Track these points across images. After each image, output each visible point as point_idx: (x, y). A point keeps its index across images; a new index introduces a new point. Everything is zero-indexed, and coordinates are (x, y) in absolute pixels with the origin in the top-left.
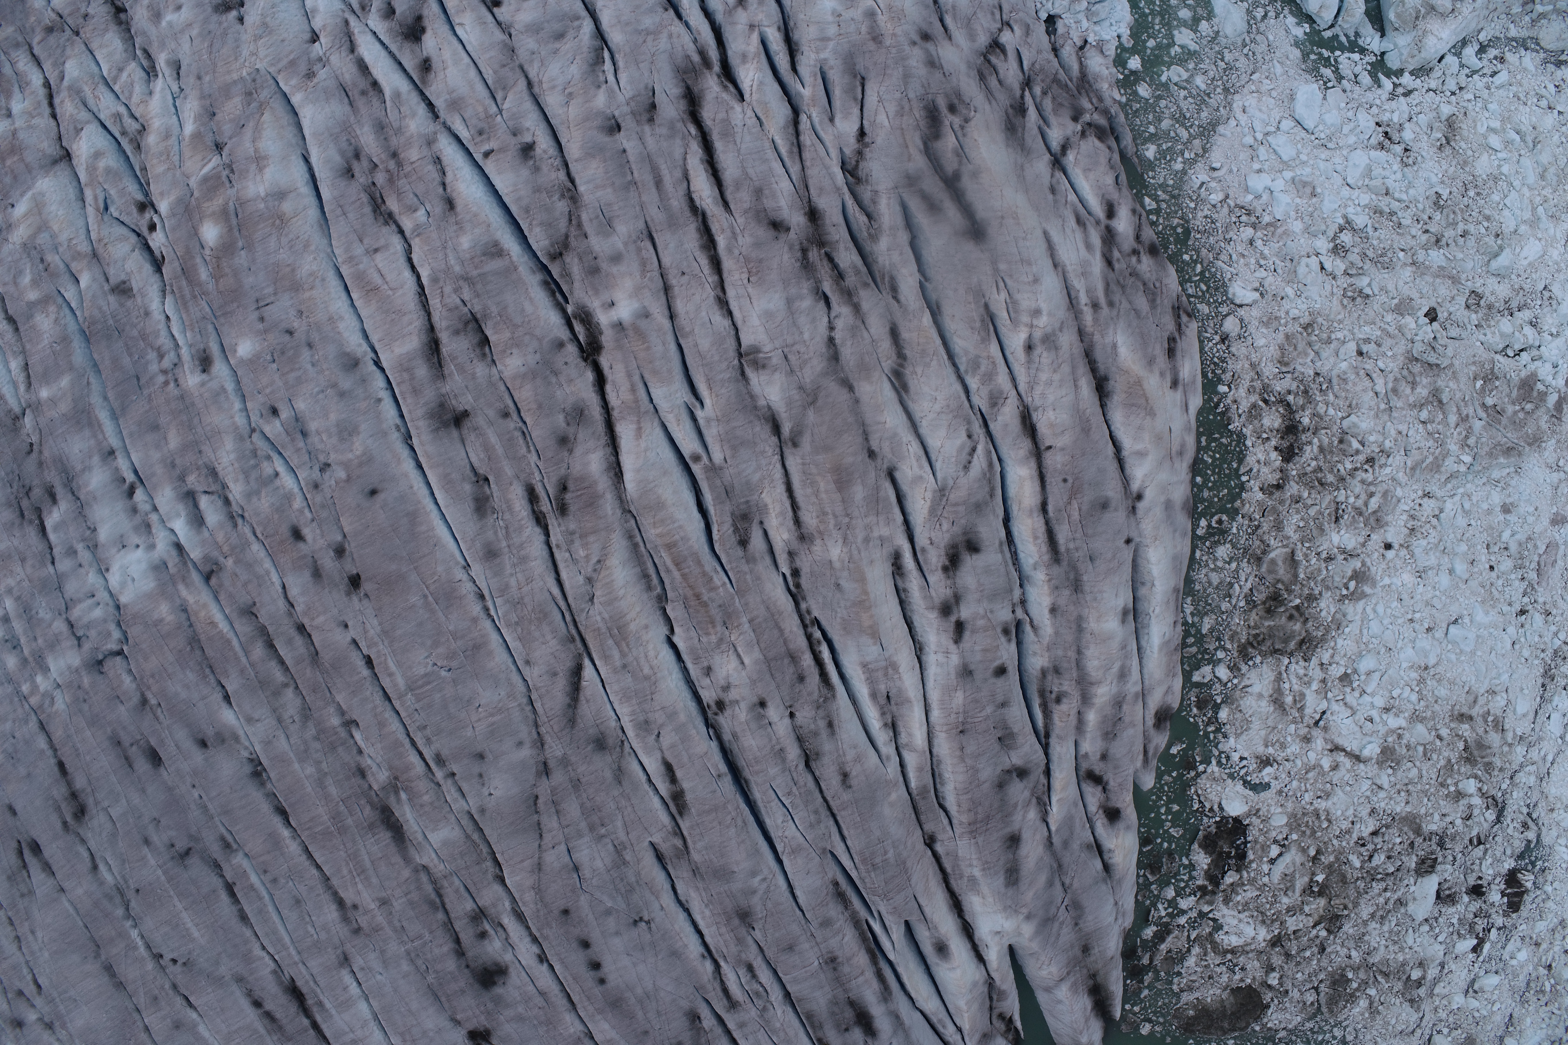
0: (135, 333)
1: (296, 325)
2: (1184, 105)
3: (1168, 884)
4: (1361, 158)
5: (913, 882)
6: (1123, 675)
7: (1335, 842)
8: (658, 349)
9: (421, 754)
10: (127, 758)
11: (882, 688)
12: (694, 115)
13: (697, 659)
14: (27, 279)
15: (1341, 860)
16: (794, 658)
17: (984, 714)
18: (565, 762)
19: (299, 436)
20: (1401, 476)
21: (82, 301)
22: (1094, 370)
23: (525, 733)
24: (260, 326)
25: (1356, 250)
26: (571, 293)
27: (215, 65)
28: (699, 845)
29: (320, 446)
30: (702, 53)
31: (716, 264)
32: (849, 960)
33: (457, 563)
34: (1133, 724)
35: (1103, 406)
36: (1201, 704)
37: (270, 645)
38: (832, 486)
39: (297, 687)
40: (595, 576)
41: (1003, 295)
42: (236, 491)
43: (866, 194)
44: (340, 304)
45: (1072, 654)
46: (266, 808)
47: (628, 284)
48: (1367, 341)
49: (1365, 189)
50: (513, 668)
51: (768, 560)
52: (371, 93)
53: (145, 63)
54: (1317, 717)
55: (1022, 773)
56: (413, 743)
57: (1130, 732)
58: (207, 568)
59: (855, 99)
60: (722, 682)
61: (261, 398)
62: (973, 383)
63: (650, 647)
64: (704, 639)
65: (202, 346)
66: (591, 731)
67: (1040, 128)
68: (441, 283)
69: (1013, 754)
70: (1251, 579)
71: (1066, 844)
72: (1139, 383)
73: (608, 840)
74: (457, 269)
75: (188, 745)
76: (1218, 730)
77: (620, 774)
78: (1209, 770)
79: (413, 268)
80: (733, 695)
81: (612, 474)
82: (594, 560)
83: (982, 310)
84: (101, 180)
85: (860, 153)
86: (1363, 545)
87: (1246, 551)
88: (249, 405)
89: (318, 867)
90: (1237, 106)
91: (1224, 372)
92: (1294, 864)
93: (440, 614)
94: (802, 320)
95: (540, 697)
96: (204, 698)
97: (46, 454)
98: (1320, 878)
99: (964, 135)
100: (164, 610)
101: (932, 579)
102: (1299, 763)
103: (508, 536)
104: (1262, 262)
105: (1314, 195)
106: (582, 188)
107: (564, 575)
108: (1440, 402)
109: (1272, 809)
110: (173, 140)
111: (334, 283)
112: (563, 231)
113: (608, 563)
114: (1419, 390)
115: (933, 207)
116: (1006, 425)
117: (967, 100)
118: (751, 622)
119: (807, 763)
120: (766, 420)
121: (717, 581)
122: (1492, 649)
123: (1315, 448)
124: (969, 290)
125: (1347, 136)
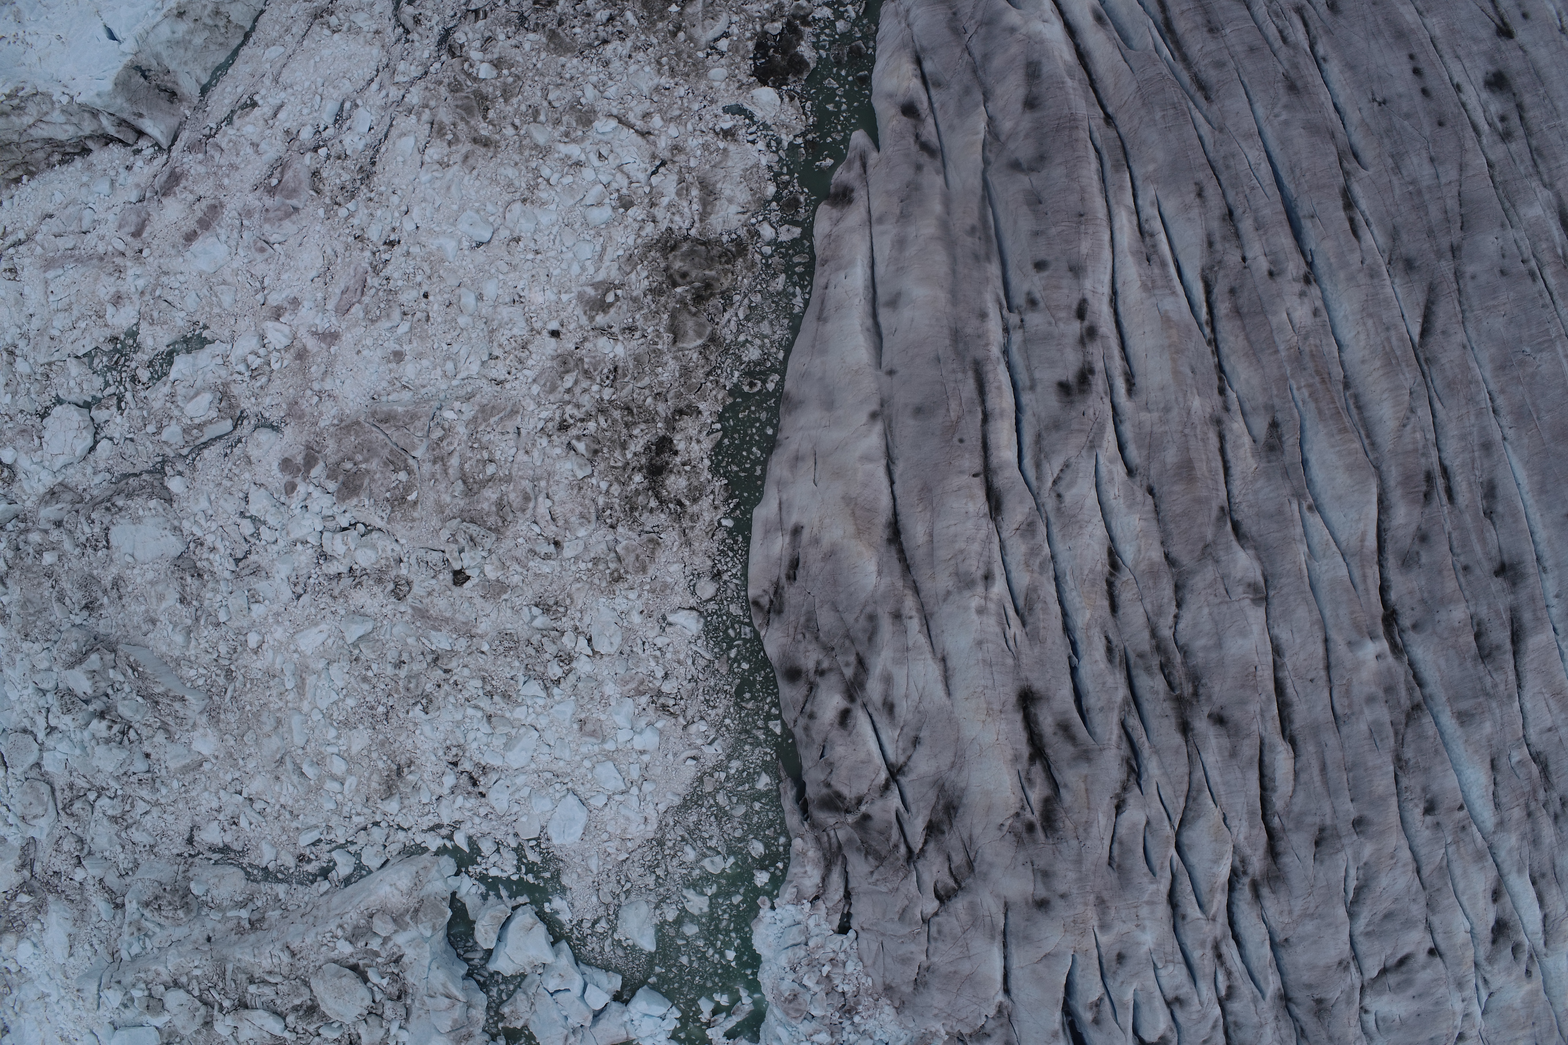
3: (842, 35)
4: (516, 758)
5: (1134, 86)
6: (899, 245)
7: (655, 41)
8: (1342, 612)
9: (1546, 284)
11: (1157, 271)
12: (1274, 838)
13: (1322, 325)
15: (647, 22)
16: (1237, 312)
18: (1439, 255)
20: (530, 406)
22: (901, 551)
23: (1469, 287)
25: (546, 656)
26: (1407, 674)
28: (1330, 159)
30: (1257, 896)
31: (1279, 688)
32: (1196, 27)
33: (1511, 445)
34: (884, 195)
35: (895, 514)
36: (793, 203)
38: (1197, 465)
40: (1408, 414)
41: (1010, 634)
45: (962, 271)
47: (1363, 675)
48: (547, 557)
49: (517, 724)
50: (1474, 345)
51: (1248, 406)
54: (662, 170)
55: (1016, 166)
56: (1550, 295)
59: (1121, 843)
60: (1306, 300)
63: (1362, 343)
64: (1317, 343)
66: (1416, 278)
67: (909, 814)
68: (1506, 695)
69: (1027, 185)
70: (724, 321)
71: (967, 91)
72: (858, 532)
73: (1407, 180)
74: (1494, 705)
77: (1394, 235)
78: (791, 137)
79: (1523, 713)
80: (1298, 287)
81: (1387, 503)
82: (1408, 429)
83: (1029, 620)
85: (1125, 789)
86: (585, 339)
87: (726, 351)
90: (653, 826)
91: (724, 541)
92: (704, 27)
93: (1528, 402)
94: (1207, 627)
95: (1455, 316)
98: (674, 8)
99: (1020, 801)
101: (1101, 366)
102: (690, 127)
103: (1473, 461)
104: (658, 653)
105: (582, 722)
106: (1391, 769)
107: (1430, 418)
108: (464, 482)
109: (723, 86)
112: (1409, 730)
113: (1397, 423)
114: (494, 497)
115: (1065, 728)
116: (1021, 502)
117: (1010, 838)
118: (1277, 351)
119: (1231, 213)
120: (1245, 536)
121: (1305, 392)
122: (438, 209)
123: (632, 448)
124: (1043, 642)
125: (526, 785)
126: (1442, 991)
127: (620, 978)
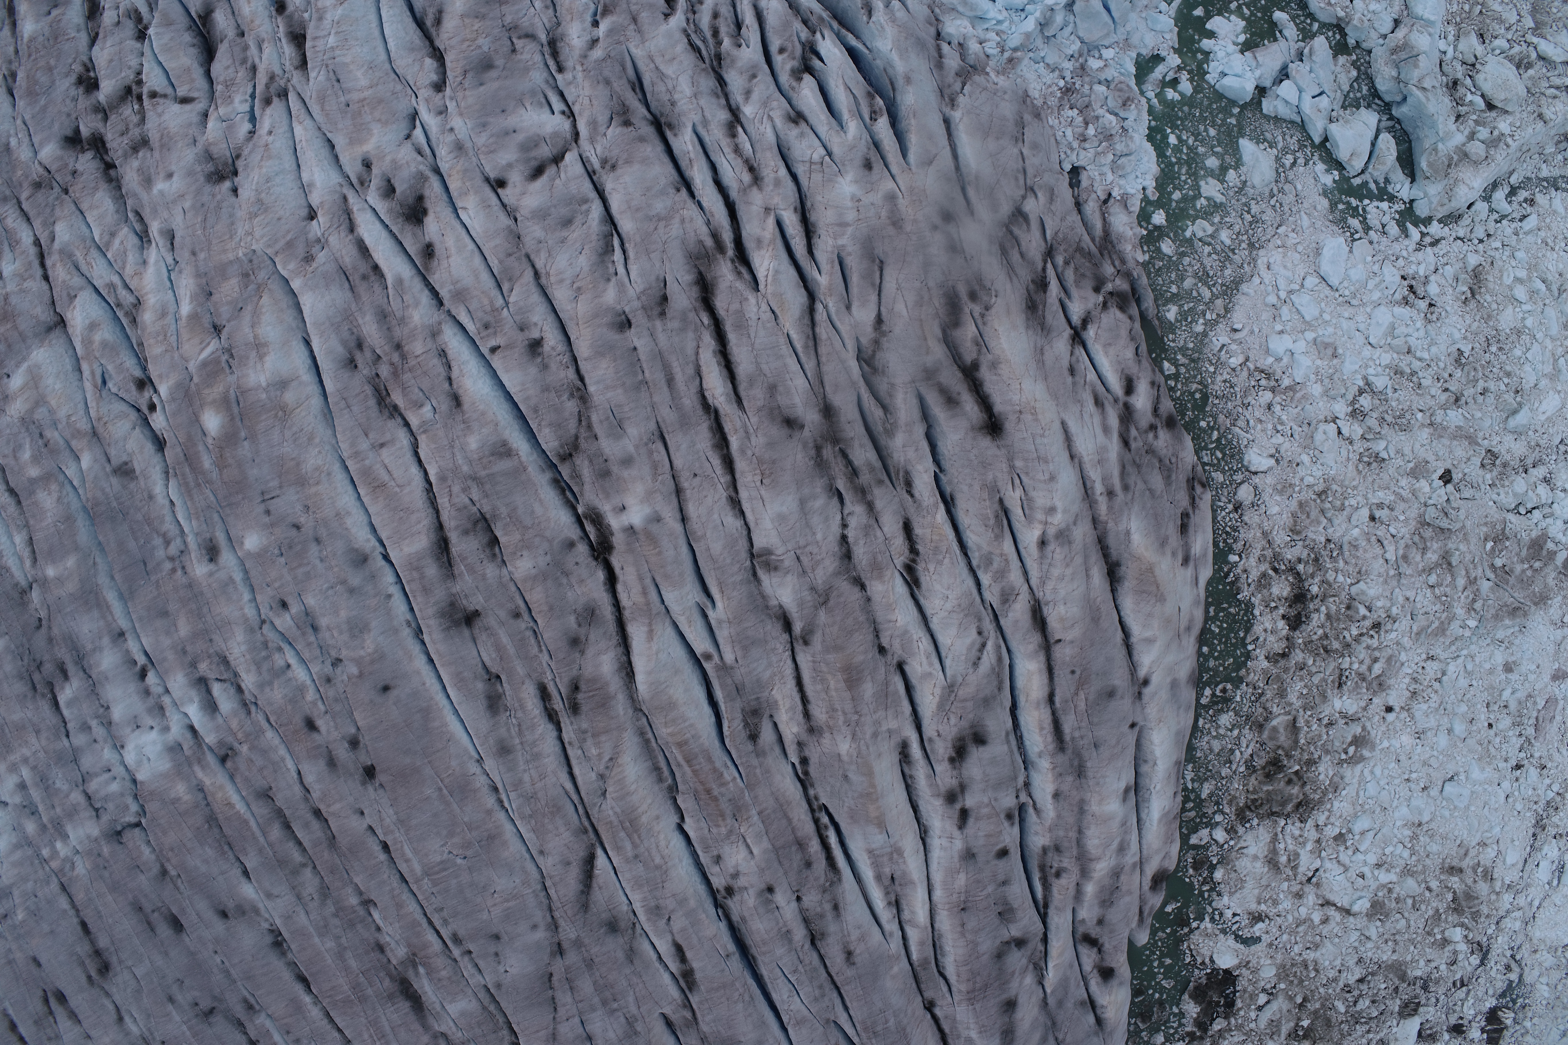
0: (139, 517)
1: (302, 520)
2: (1208, 262)
3: (1158, 1031)
4: (1384, 316)
6: (1122, 849)
7: (1321, 990)
8: (670, 553)
9: (438, 932)
10: (149, 923)
11: (887, 871)
12: (707, 301)
13: (707, 849)
14: (26, 455)
15: (1327, 1005)
16: (801, 845)
17: (985, 893)
18: (578, 944)
19: (310, 630)
20: (1406, 641)
21: (83, 480)
22: (1106, 556)
23: (539, 917)
24: (267, 520)
25: (1375, 415)
26: (582, 494)
27: (210, 243)
28: (708, 1018)
29: (331, 642)
30: (716, 236)
31: (729, 464)
33: (471, 757)
34: (1130, 892)
35: (1113, 591)
37: (287, 826)
38: (842, 685)
39: (315, 867)
40: (607, 773)
41: (1019, 492)
42: (248, 681)
43: (882, 387)
44: (347, 499)
45: (1073, 834)
46: (287, 976)
47: (639, 489)
48: (1380, 506)
49: (1387, 348)
50: (527, 856)
51: (777, 750)
52: (373, 278)
53: (138, 227)
54: (1310, 874)
55: (1021, 944)
56: (430, 922)
57: (1127, 899)
58: (223, 752)
59: (873, 285)
60: (731, 871)
61: (270, 592)
62: (985, 579)
63: (662, 836)
64: (714, 830)
65: (208, 536)
66: (604, 915)
67: (1061, 301)
68: (450, 482)
69: (1012, 927)
70: (1252, 746)
71: (1060, 1003)
72: (1151, 570)
73: (620, 1014)
74: (465, 468)
75: (210, 915)
76: (1212, 889)
77: (631, 954)
78: (1202, 927)
79: (420, 462)
80: (742, 882)
81: (623, 674)
82: (607, 758)
83: (997, 506)
84: (97, 354)
85: (876, 342)
86: (1365, 709)
87: (1248, 718)
88: (259, 598)
89: (339, 1030)
90: (1261, 262)
91: (1235, 541)
92: (1281, 1010)
93: (455, 806)
94: (815, 520)
95: (554, 885)
96: (223, 873)
97: (55, 631)
98: (1305, 1023)
99: (984, 324)
100: (181, 790)
101: (938, 768)
102: (1290, 918)
103: (520, 733)
104: (1279, 428)
105: (1335, 356)
106: (592, 389)
107: (577, 771)
108: (1450, 564)
109: (1262, 962)
110: (170, 319)
111: (339, 476)
112: (573, 432)
113: (620, 761)
114: (1429, 555)
115: (951, 401)
116: (1017, 621)
117: (988, 284)
118: (760, 813)
119: (813, 943)
120: (778, 618)
121: (727, 777)
122: (1485, 804)
123: (1323, 616)
124: (984, 486)
125: (1371, 291)
126: (481, 140)
127: (1265, 111)
